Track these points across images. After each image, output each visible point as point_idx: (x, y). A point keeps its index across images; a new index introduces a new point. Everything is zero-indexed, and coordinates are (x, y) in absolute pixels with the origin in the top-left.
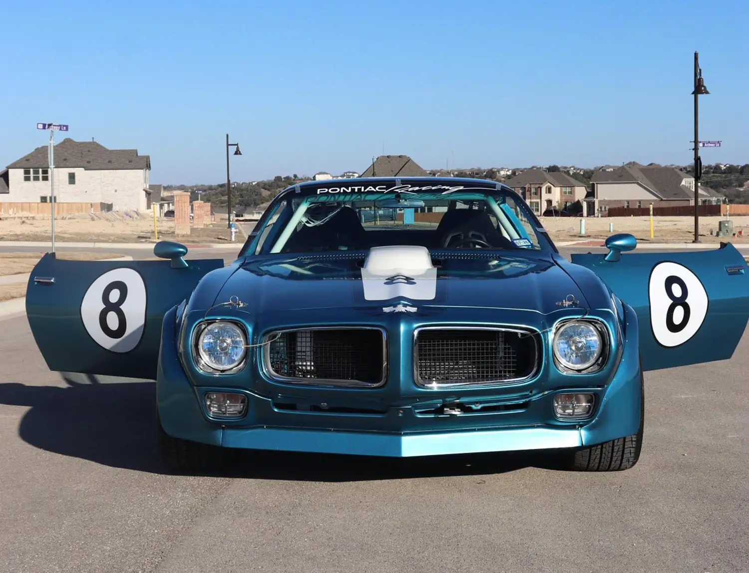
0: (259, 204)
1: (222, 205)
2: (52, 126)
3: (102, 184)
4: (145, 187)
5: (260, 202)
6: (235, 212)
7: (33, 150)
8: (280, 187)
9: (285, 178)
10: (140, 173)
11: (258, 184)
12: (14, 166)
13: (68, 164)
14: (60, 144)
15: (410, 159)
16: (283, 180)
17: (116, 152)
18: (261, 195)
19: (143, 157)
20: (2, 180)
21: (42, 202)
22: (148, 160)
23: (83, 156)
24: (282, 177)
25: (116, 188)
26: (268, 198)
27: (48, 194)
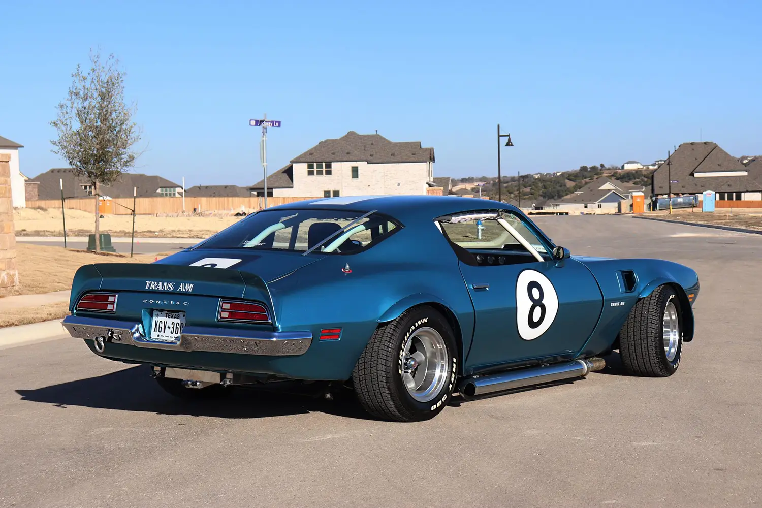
0: (563, 196)
1: (525, 197)
2: (265, 122)
3: (385, 177)
4: (429, 180)
5: (564, 194)
6: (535, 205)
7: (318, 144)
8: (585, 178)
9: (591, 168)
10: (423, 166)
11: (563, 175)
12: (297, 161)
13: (351, 157)
14: (343, 137)
15: (717, 146)
16: (589, 170)
17: (399, 144)
18: (565, 186)
19: (426, 150)
20: (285, 176)
21: (325, 196)
22: (432, 153)
23: (366, 149)
24: (588, 167)
25: (399, 182)
26: (573, 189)
27: (332, 189)
